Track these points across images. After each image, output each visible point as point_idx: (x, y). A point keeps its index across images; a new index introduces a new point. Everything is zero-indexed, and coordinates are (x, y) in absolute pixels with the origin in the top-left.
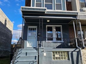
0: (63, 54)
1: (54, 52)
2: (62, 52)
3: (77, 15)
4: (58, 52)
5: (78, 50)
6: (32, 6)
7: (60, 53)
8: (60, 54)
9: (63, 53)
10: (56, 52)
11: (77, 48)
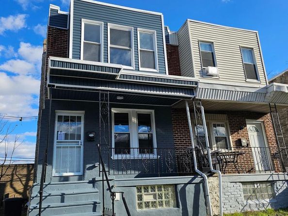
0: (163, 192)
1: (139, 189)
2: (160, 187)
3: (196, 88)
4: (152, 188)
5: (198, 180)
6: (73, 57)
7: (155, 191)
8: (157, 192)
9: (163, 189)
10: (146, 188)
11: (196, 175)
